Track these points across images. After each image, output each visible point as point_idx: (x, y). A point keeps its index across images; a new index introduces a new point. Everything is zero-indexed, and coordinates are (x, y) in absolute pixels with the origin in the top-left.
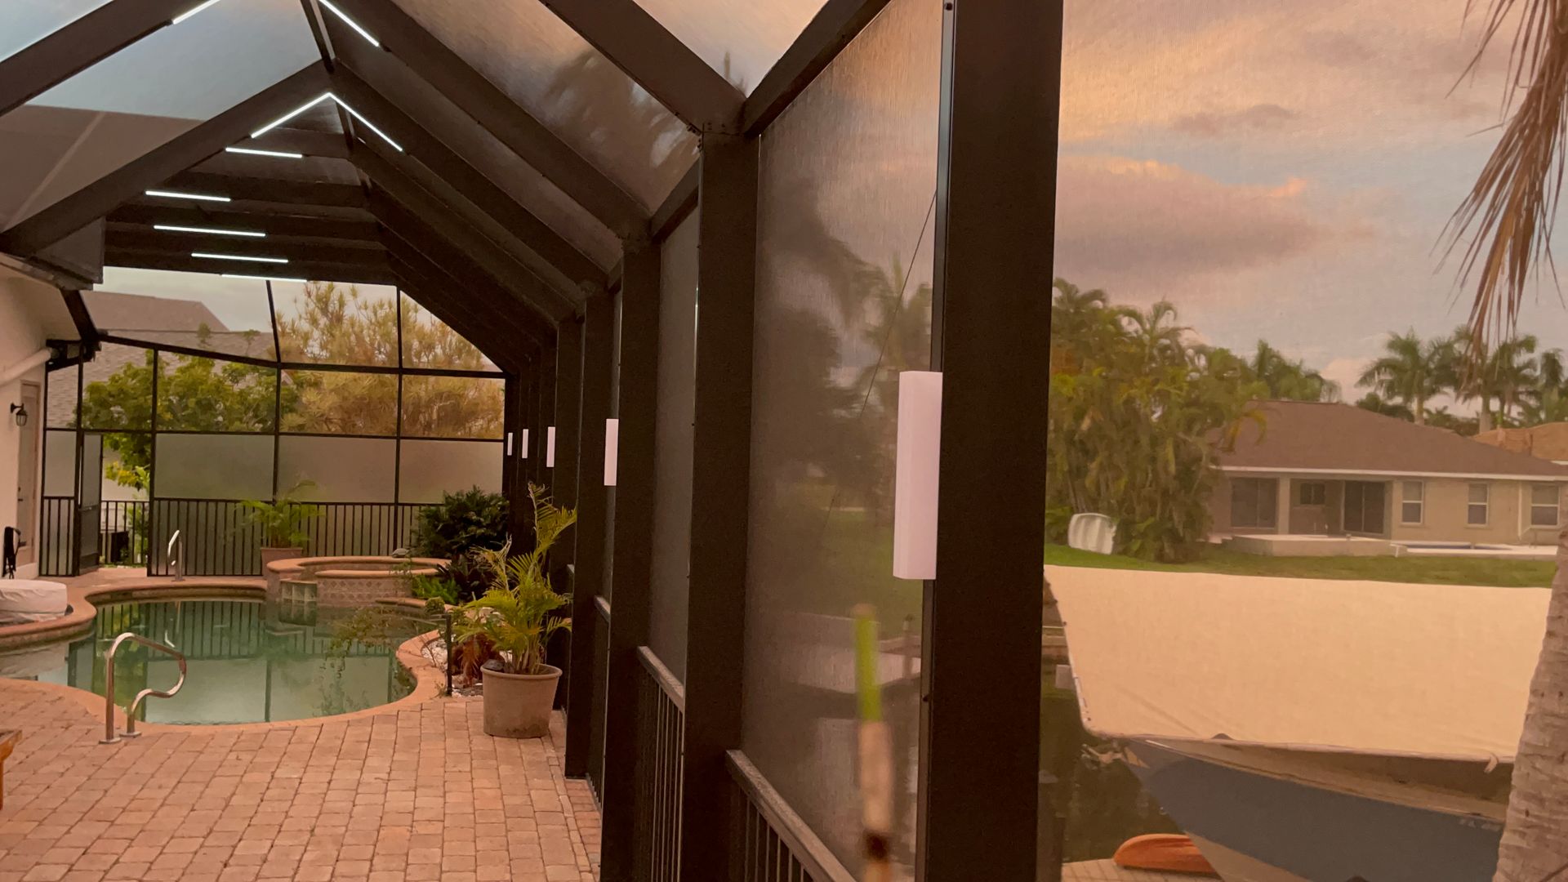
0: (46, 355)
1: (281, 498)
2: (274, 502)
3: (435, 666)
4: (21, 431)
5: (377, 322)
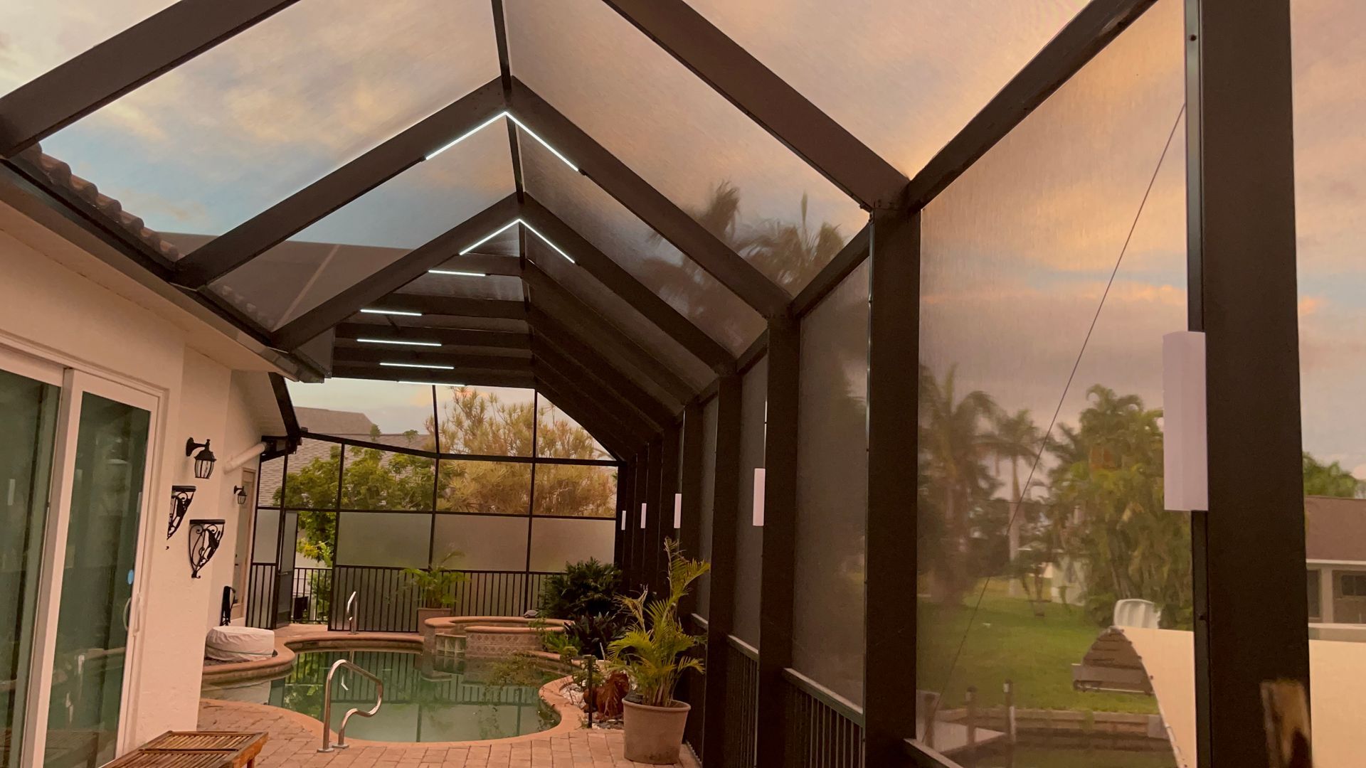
0: (261, 448)
1: (436, 566)
2: (429, 570)
3: (573, 704)
4: (241, 509)
5: (512, 423)
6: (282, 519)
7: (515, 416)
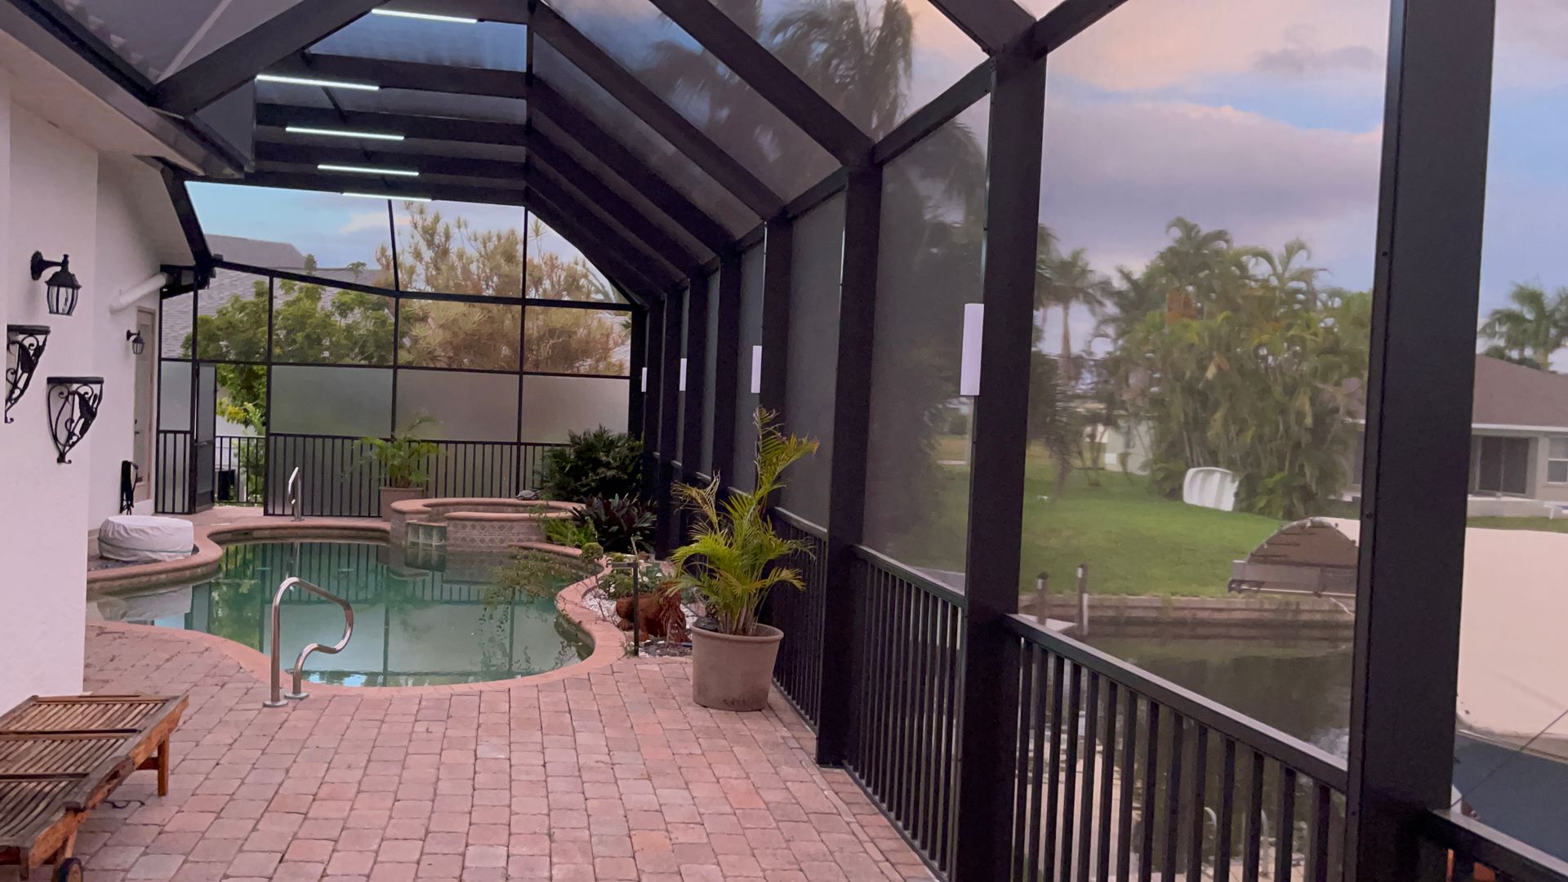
0: (161, 281)
1: (401, 435)
2: (392, 440)
3: (604, 619)
4: (137, 360)
5: (487, 254)
6: (196, 374)
7: (490, 246)
